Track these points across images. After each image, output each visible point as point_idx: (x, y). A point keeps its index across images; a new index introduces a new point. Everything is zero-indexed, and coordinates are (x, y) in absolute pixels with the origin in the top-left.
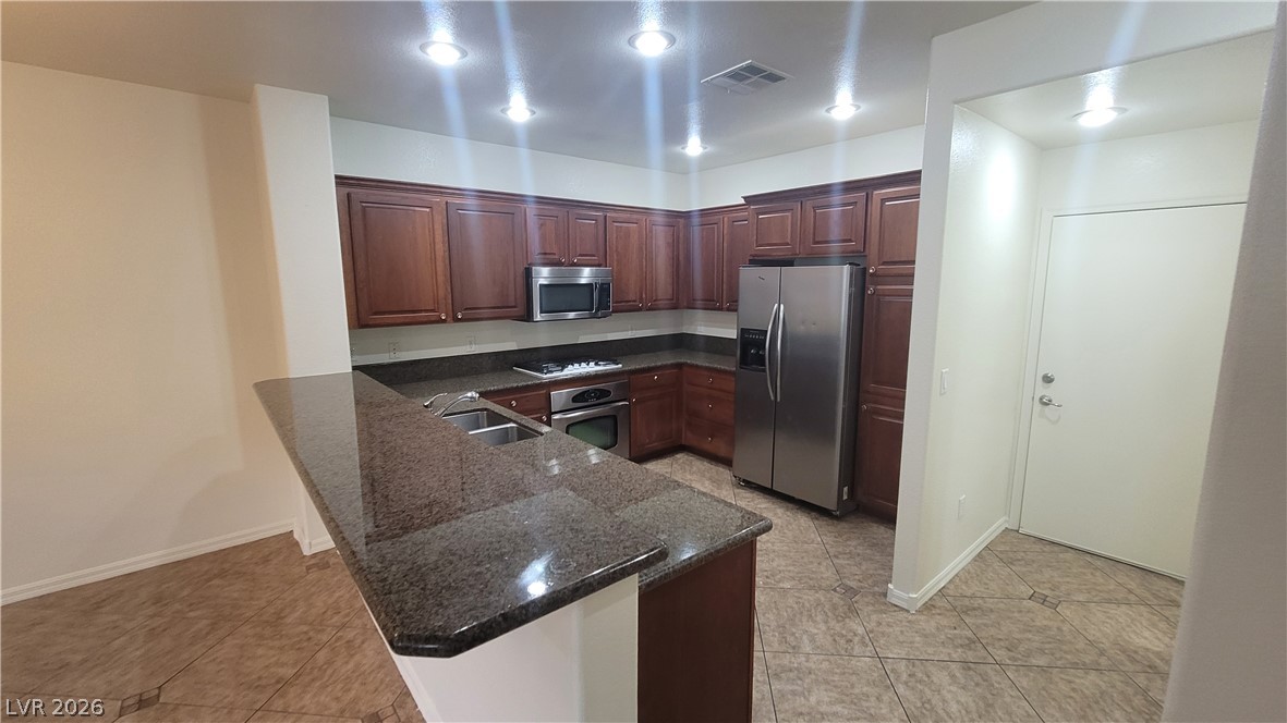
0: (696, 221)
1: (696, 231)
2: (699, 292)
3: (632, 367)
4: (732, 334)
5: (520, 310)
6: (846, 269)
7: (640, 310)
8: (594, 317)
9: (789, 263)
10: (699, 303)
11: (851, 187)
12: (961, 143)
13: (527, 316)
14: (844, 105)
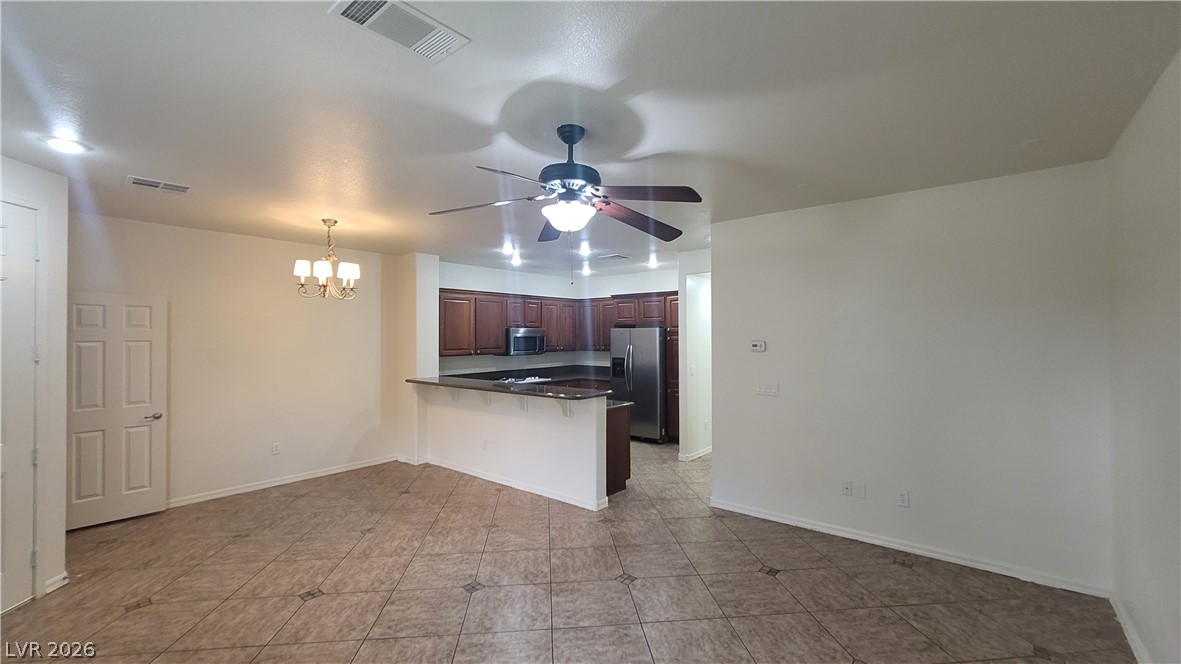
0: (588, 304)
1: (588, 310)
2: (590, 340)
3: (557, 380)
4: (608, 364)
5: (502, 350)
6: (658, 329)
7: (557, 350)
8: (537, 354)
9: (634, 327)
10: (590, 347)
11: (659, 294)
12: (690, 282)
13: (507, 353)
14: (653, 262)
